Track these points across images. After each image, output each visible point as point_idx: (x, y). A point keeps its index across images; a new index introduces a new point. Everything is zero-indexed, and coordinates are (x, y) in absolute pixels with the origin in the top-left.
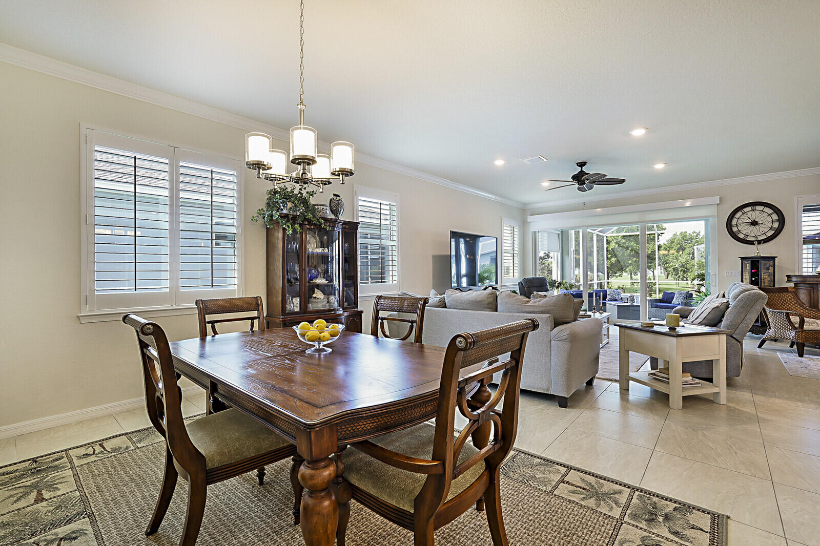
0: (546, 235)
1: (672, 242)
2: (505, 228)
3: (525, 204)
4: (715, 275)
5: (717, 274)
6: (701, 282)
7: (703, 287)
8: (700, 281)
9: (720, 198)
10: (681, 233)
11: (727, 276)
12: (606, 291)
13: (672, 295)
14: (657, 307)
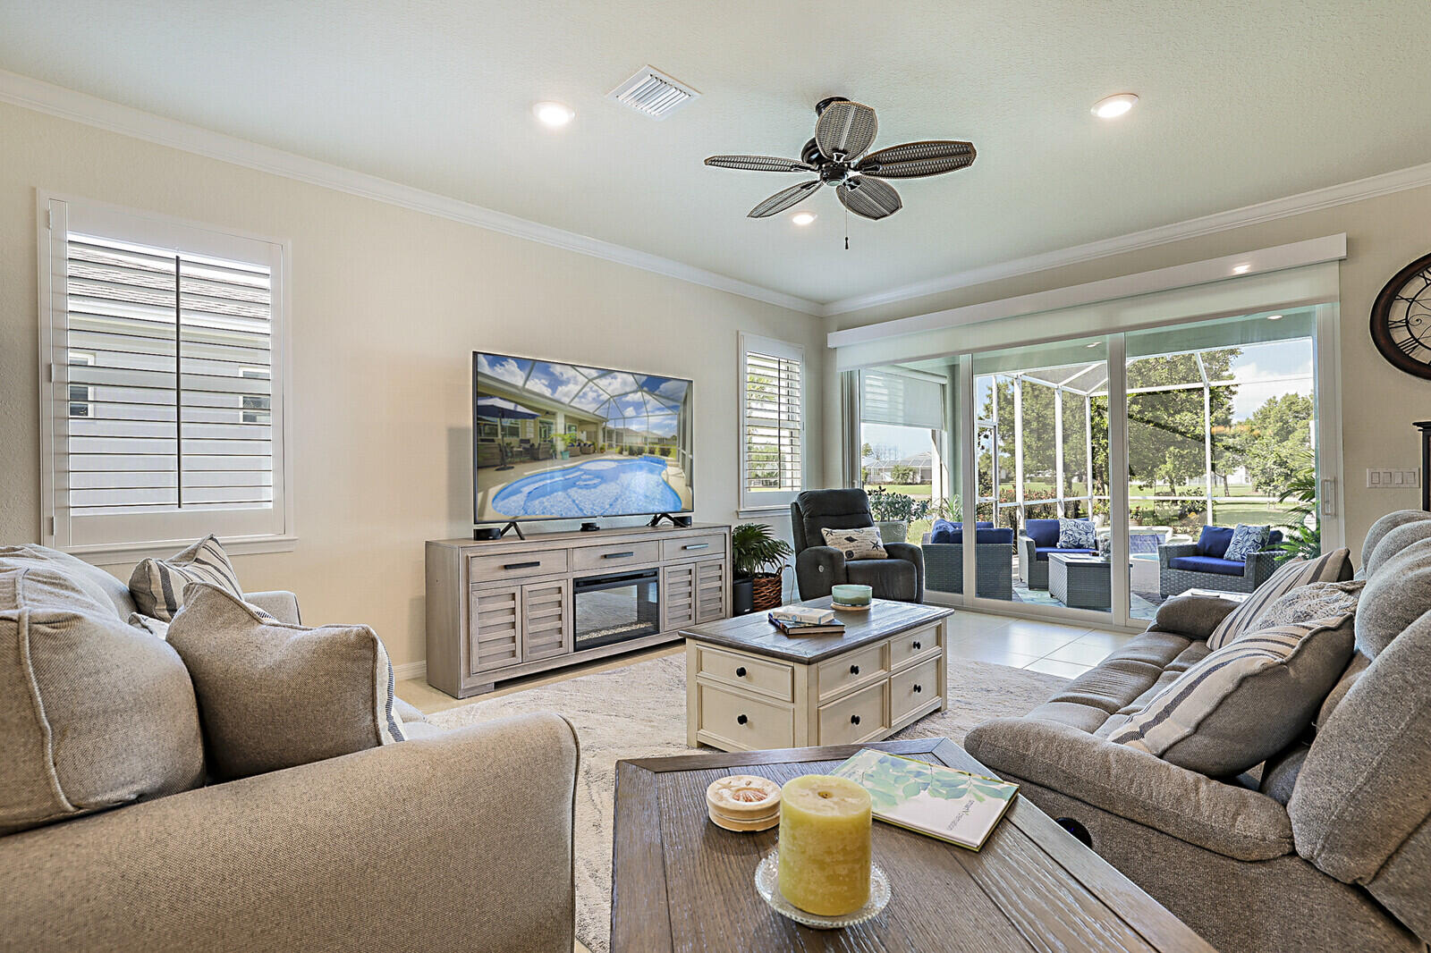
0: (901, 387)
1: (1265, 417)
2: (750, 361)
3: (823, 304)
4: (1335, 481)
5: (1341, 478)
6: (1303, 504)
7: (1308, 516)
8: (1302, 498)
9: (1348, 241)
10: (1284, 398)
11: (1374, 486)
12: (1057, 524)
13: (1227, 536)
14: (1183, 566)
